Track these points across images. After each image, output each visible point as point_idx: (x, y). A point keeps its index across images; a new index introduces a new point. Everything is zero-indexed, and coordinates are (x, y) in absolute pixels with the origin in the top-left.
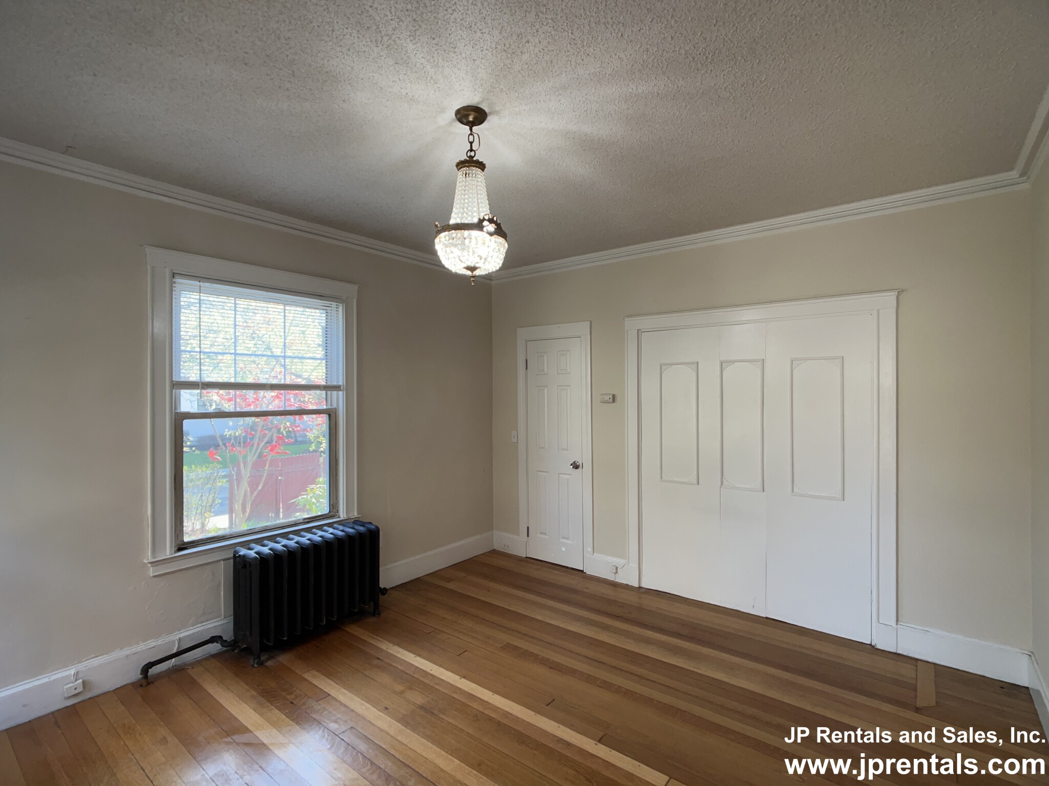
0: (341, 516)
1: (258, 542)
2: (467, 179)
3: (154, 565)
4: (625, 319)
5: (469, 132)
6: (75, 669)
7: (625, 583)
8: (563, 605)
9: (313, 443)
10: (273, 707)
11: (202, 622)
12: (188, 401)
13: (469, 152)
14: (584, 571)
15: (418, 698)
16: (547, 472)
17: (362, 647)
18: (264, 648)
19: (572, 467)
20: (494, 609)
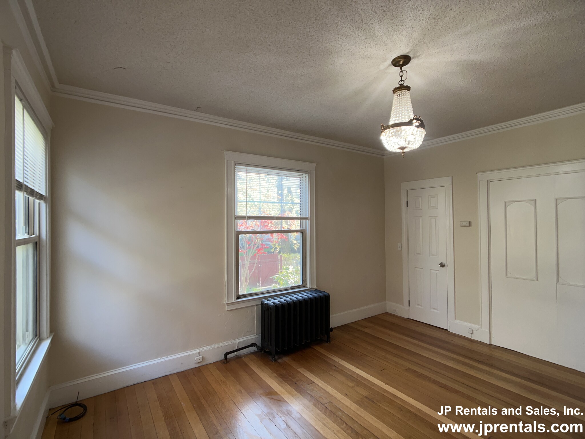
0: (308, 286)
1: (272, 297)
2: (401, 97)
3: (229, 305)
4: (478, 174)
5: (400, 71)
6: (199, 350)
7: (479, 340)
8: (438, 349)
9: (273, 248)
10: (287, 384)
11: (247, 336)
12: (241, 226)
13: (400, 82)
14: (449, 330)
15: (364, 393)
16: (422, 269)
17: (325, 359)
18: (277, 353)
19: (440, 266)
20: (397, 347)
